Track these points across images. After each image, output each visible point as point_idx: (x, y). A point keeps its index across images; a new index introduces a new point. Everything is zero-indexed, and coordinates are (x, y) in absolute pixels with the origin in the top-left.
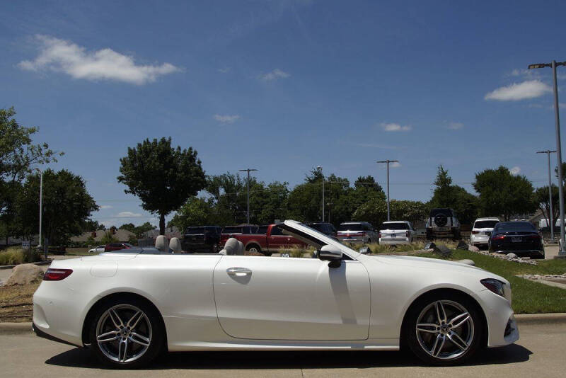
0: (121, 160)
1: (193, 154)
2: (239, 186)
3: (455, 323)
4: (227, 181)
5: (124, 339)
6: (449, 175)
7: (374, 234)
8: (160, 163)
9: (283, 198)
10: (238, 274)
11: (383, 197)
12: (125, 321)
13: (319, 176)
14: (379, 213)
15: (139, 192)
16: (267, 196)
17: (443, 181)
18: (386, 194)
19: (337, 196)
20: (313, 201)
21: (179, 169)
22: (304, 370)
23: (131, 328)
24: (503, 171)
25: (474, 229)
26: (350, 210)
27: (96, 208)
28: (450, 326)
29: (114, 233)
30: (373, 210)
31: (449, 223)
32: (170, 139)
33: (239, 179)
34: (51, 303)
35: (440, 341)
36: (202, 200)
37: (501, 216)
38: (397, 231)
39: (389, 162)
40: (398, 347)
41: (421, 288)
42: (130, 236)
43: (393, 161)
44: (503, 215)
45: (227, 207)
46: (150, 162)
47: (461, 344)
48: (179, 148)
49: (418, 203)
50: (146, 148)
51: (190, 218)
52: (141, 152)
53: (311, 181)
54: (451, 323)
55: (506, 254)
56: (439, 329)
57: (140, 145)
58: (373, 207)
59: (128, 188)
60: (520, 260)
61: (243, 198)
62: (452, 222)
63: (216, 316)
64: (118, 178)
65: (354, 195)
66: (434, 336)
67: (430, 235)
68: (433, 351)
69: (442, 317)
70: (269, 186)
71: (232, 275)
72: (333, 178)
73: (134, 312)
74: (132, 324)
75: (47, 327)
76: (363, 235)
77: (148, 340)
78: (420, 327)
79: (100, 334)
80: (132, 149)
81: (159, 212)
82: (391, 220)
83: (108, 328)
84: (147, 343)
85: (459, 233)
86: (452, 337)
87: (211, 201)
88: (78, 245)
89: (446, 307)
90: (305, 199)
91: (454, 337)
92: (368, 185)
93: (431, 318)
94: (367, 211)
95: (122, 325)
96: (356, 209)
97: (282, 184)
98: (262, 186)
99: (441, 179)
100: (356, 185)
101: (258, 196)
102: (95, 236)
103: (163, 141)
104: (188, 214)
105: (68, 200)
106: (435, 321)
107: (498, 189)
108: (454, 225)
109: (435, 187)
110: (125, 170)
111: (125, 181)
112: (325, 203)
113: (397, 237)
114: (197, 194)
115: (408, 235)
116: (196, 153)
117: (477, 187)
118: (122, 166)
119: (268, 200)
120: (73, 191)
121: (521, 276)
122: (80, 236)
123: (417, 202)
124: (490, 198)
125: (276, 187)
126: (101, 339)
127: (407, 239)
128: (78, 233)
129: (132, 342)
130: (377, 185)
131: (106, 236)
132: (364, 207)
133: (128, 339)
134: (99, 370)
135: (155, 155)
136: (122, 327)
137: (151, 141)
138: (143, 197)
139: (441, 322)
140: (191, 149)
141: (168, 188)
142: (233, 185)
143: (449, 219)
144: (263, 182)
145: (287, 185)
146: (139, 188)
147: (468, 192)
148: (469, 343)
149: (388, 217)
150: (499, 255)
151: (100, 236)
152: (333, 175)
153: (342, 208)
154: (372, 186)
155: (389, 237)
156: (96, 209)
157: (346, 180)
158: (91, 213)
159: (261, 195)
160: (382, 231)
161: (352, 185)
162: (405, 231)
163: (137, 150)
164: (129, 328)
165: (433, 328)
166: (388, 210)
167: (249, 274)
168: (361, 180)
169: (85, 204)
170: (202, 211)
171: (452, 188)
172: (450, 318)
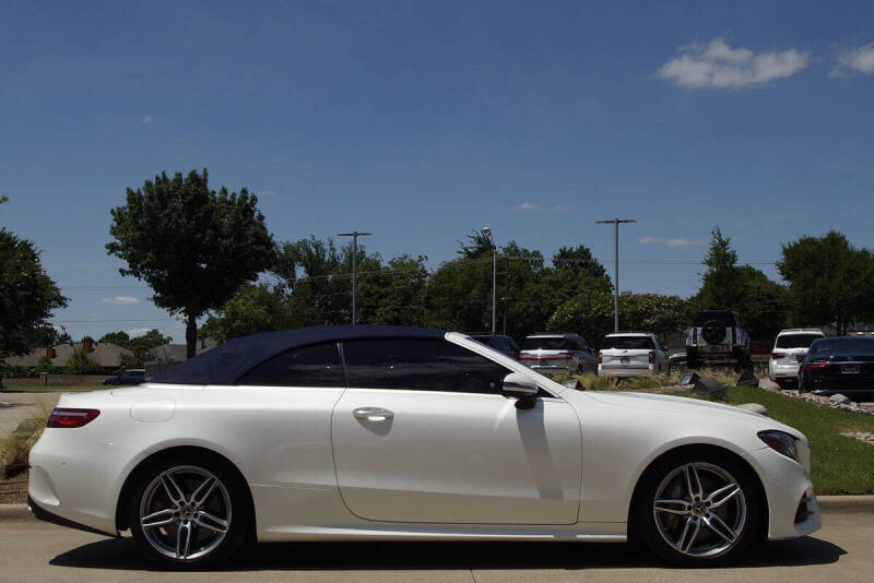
0: (112, 212)
1: (248, 201)
2: (334, 262)
3: (717, 499)
4: (310, 252)
5: (186, 522)
6: (731, 248)
7: (589, 357)
8: (189, 219)
9: (418, 286)
10: (372, 419)
11: (606, 286)
12: (188, 493)
13: (485, 246)
14: (599, 317)
15: (148, 274)
16: (387, 283)
17: (721, 257)
18: (613, 281)
19: (521, 282)
20: (475, 293)
21: (225, 230)
22: (475, 572)
23: (198, 504)
24: (835, 241)
25: (776, 350)
26: (544, 310)
27: (61, 301)
28: (708, 504)
29: (91, 351)
30: (587, 312)
31: (729, 339)
32: (205, 173)
33: (333, 249)
34: (64, 463)
35: (692, 527)
36: (263, 288)
37: (831, 326)
38: (631, 352)
39: (618, 222)
40: (625, 537)
41: (662, 443)
42: (124, 357)
43: (626, 221)
44: (835, 324)
45: (309, 303)
46: (168, 216)
47: (727, 533)
48: (224, 191)
49: (673, 299)
50: (160, 192)
51: (238, 322)
52: (151, 198)
53: (469, 254)
54: (709, 499)
55: (829, 395)
56: (689, 508)
57: (148, 184)
58: (587, 306)
59: (125, 265)
60: (853, 406)
61: (343, 285)
62: (736, 337)
63: (335, 484)
64: (107, 247)
65: (551, 282)
66: (682, 520)
67: (694, 360)
68: (680, 544)
69: (696, 490)
70: (391, 263)
71: (362, 419)
72: (512, 250)
73: (202, 479)
74: (198, 498)
75: (56, 503)
76: (569, 358)
77: (225, 523)
78: (660, 505)
79: (146, 514)
80: (135, 191)
81: (186, 312)
82: (620, 331)
83: (159, 504)
84: (223, 527)
85: (749, 356)
86: (711, 521)
87: (279, 290)
88: (20, 373)
89: (701, 472)
90: (460, 288)
91: (713, 521)
92: (579, 263)
93: (678, 490)
94: (576, 313)
95: (183, 499)
96: (555, 309)
97: (416, 259)
98: (377, 264)
99: (717, 254)
100: (556, 263)
101: (369, 281)
102: (54, 356)
103: (193, 175)
104: (234, 315)
105: (8, 285)
106: (685, 496)
107: (825, 275)
108: (739, 342)
109: (706, 269)
110: (121, 231)
111: (121, 253)
112: (498, 296)
113: (633, 363)
114: (255, 278)
115: (652, 359)
116: (254, 199)
117: (787, 270)
118: (115, 224)
119: (389, 289)
120: (18, 269)
121: (850, 434)
122: (26, 356)
123: (670, 298)
124: (810, 291)
125: (404, 266)
126: (146, 522)
127: (651, 367)
128: (22, 350)
129: (199, 527)
130: (595, 264)
131: (76, 357)
132: (571, 306)
133: (192, 522)
134: (145, 572)
135: (178, 204)
136: (182, 504)
137: (171, 176)
138: (156, 283)
139: (693, 497)
140: (244, 191)
141: (204, 266)
142: (321, 261)
143: (729, 329)
144: (378, 254)
145: (424, 262)
146: (148, 265)
147: (770, 278)
148: (738, 532)
149: (616, 325)
150: (814, 398)
151: (63, 356)
152: (513, 245)
153: (529, 307)
154: (586, 265)
155: (618, 362)
156: (61, 304)
157: (536, 254)
158: (52, 311)
159: (375, 280)
160: (604, 351)
161: (548, 264)
162: (646, 351)
163: (143, 193)
164: (193, 504)
165: (680, 507)
166: (615, 312)
167: (390, 417)
168: (564, 254)
169: (40, 295)
170: (261, 311)
171: (738, 271)
172: (707, 492)
